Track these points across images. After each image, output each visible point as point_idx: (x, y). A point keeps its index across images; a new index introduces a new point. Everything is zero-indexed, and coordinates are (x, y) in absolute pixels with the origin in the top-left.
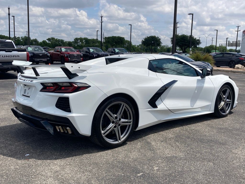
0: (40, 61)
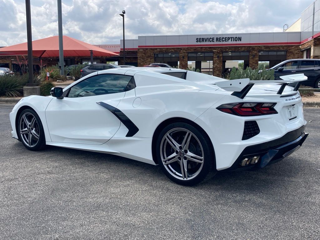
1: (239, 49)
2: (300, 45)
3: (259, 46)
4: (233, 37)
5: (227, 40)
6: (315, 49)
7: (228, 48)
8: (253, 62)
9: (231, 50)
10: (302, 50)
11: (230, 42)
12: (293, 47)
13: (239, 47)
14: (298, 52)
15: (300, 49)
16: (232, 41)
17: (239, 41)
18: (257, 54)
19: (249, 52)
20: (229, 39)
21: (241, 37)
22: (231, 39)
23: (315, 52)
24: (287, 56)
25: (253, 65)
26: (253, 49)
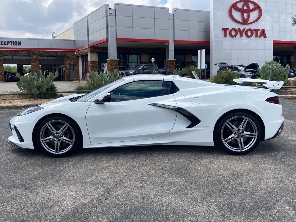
1: (20, 53)
2: (75, 52)
3: (39, 51)
4: (13, 41)
5: (6, 44)
6: (92, 55)
7: (8, 51)
8: (35, 66)
9: (12, 54)
10: (77, 56)
11: (9, 46)
12: (69, 53)
13: (20, 51)
14: (74, 57)
15: (75, 55)
16: (11, 45)
17: (18, 45)
18: (37, 58)
19: (30, 57)
20: (9, 43)
21: (21, 42)
22: (10, 43)
23: (92, 58)
24: (65, 61)
25: (35, 69)
26: (34, 53)
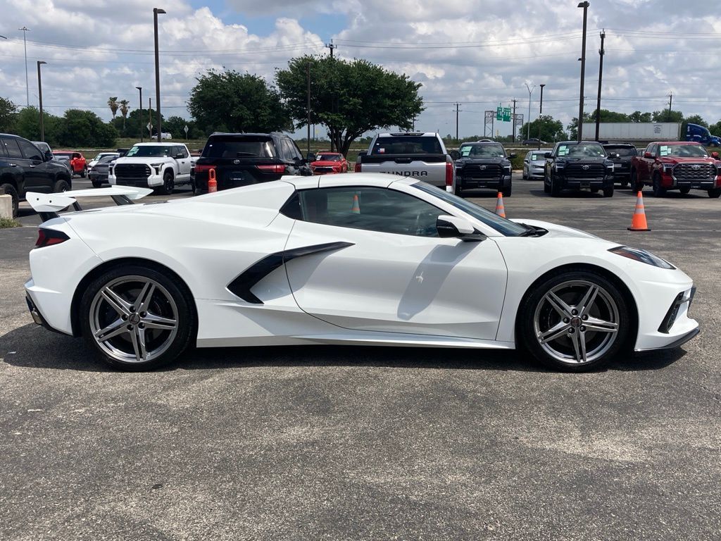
0: (583, 184)
